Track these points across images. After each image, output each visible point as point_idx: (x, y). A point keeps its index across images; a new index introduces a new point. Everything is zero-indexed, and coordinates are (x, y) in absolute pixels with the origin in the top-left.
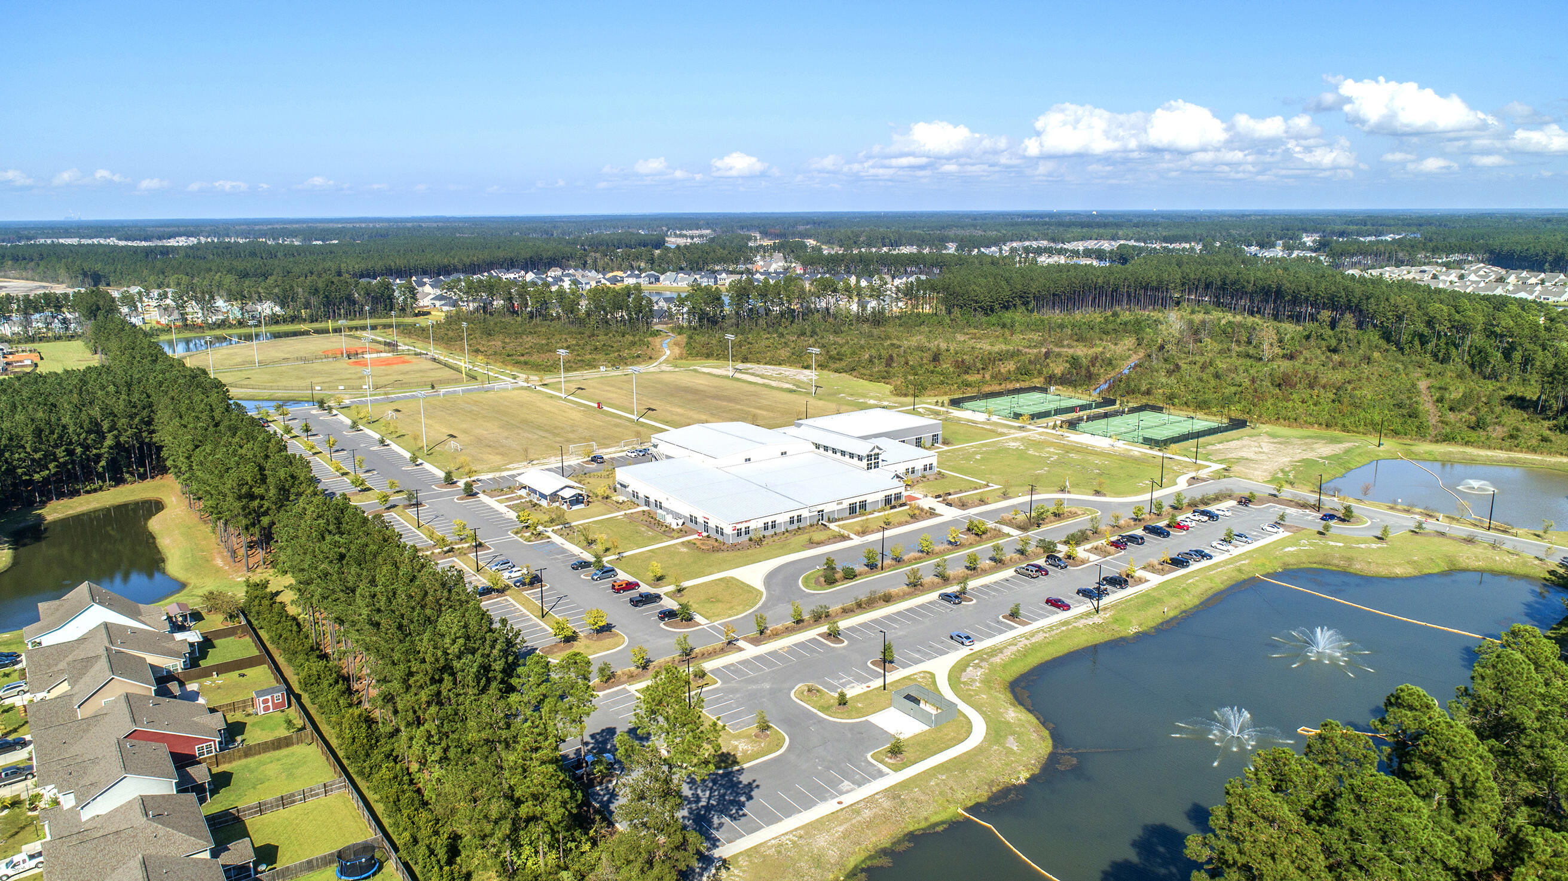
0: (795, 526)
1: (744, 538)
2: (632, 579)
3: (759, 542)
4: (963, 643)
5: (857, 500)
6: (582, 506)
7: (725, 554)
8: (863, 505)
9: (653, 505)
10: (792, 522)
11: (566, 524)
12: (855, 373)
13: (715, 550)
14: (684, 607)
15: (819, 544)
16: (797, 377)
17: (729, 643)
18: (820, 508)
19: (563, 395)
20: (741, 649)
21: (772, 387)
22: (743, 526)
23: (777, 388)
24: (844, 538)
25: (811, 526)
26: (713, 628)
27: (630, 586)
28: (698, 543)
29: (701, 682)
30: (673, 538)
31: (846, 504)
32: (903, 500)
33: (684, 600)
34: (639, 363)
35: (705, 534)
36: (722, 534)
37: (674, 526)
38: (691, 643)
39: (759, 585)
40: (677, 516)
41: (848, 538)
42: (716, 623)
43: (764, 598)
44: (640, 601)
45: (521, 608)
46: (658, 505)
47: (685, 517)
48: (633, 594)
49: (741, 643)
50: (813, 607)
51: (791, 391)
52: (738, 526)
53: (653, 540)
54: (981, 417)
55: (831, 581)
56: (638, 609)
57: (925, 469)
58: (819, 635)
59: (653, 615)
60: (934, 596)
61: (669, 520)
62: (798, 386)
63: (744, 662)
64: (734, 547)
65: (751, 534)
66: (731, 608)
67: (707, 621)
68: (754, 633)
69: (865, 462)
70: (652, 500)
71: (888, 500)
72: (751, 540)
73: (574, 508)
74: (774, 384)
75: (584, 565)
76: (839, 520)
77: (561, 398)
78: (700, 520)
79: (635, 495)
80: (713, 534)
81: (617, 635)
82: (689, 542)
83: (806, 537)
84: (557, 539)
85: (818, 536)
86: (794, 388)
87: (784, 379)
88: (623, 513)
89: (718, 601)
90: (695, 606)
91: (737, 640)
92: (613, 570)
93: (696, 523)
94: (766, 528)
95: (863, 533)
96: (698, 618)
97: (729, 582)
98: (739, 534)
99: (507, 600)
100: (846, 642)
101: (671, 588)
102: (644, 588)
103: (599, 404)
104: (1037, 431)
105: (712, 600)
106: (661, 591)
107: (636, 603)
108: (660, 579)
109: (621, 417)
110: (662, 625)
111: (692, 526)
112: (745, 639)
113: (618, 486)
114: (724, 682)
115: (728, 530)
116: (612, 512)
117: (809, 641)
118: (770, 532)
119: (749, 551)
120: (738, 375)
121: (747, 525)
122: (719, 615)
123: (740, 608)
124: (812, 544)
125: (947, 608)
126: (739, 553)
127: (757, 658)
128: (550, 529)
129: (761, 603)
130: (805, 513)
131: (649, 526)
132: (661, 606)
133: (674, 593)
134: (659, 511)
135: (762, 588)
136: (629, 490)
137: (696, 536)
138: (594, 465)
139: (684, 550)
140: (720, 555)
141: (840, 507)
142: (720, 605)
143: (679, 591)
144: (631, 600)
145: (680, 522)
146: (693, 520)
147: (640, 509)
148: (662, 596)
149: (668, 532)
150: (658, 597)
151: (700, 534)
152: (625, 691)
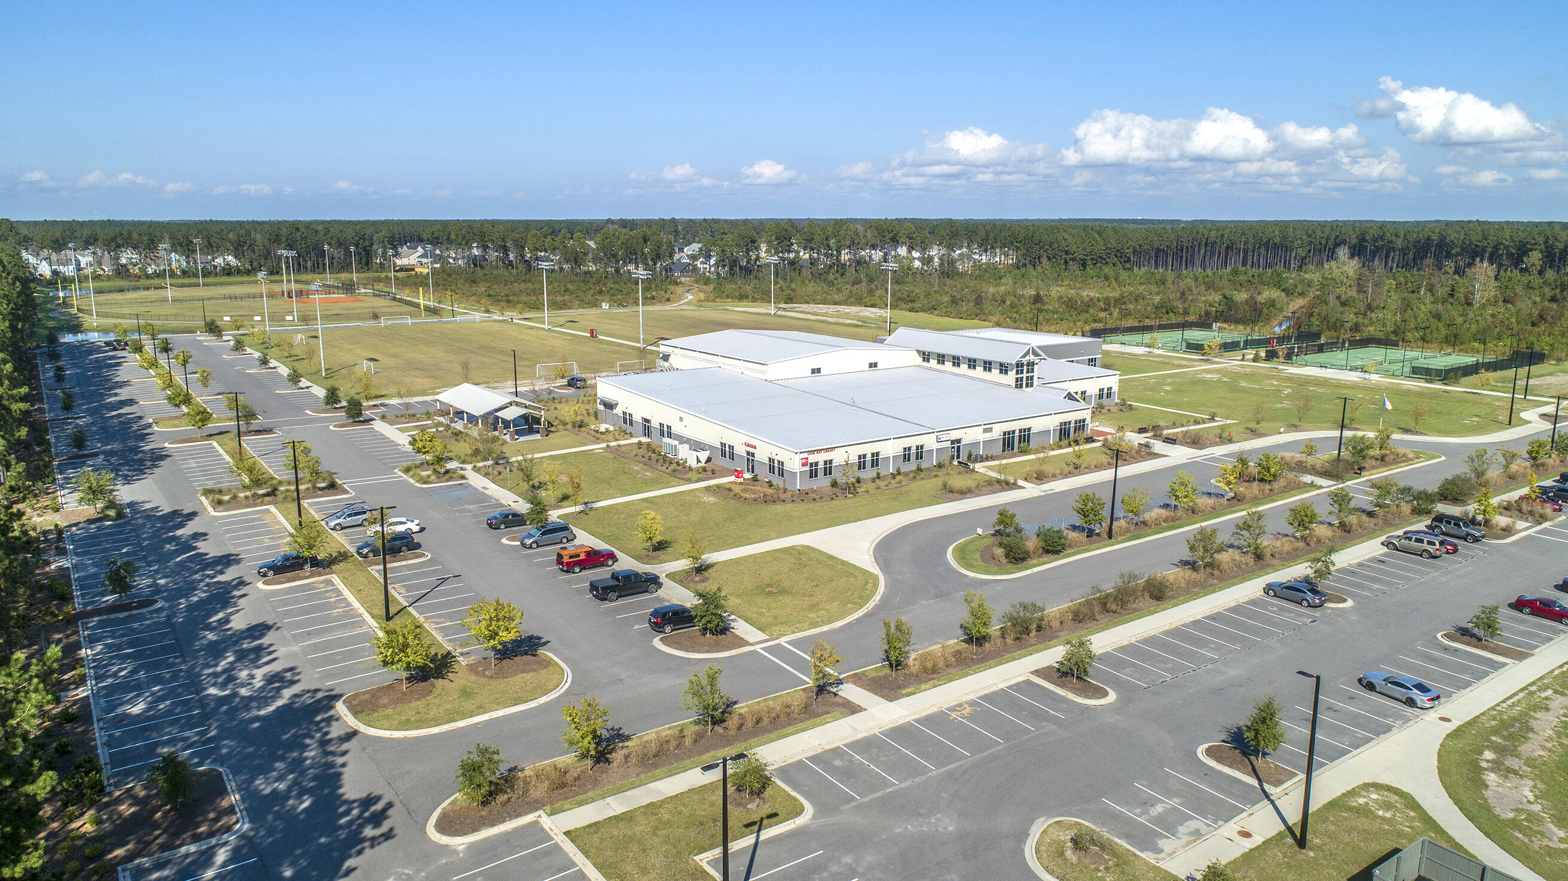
0: (912, 465)
1: (822, 482)
2: (600, 545)
3: (851, 488)
4: (1411, 702)
5: (1016, 426)
6: (538, 436)
7: (789, 507)
8: (1025, 436)
9: (655, 434)
10: (906, 457)
11: (501, 460)
12: (936, 312)
13: (767, 500)
14: (711, 601)
15: (964, 493)
16: (861, 314)
17: (821, 689)
18: (955, 435)
19: (546, 327)
20: (853, 709)
21: (830, 323)
22: (820, 458)
23: (837, 324)
24: (1008, 485)
25: (940, 466)
26: (774, 650)
27: (594, 558)
28: (737, 489)
29: (755, 809)
30: (689, 481)
31: (997, 431)
32: (1088, 432)
33: (710, 587)
34: (654, 304)
35: (748, 476)
36: (781, 473)
37: (692, 463)
38: (726, 688)
39: (866, 561)
40: (697, 446)
41: (1014, 486)
42: (783, 641)
43: (882, 588)
44: (612, 589)
45: (351, 599)
46: (666, 431)
47: (711, 448)
48: (601, 574)
49: (850, 692)
50: (1008, 609)
51: (857, 326)
52: (812, 459)
53: (655, 484)
54: (1141, 350)
55: (1017, 557)
56: (607, 605)
57: (1101, 396)
58: (1037, 673)
59: (638, 619)
60: (1251, 589)
61: (684, 453)
62: (863, 322)
63: (865, 745)
64: (804, 496)
65: (835, 474)
66: (813, 607)
67: (763, 636)
68: (875, 667)
69: (1012, 375)
70: (655, 423)
71: (1064, 432)
72: (834, 484)
73: (522, 439)
74: (830, 319)
75: (511, 520)
76: (987, 459)
77: (544, 329)
78: (740, 450)
79: (627, 419)
80: (764, 475)
81: (549, 663)
82: (718, 486)
83: (938, 482)
84: (477, 481)
85: (958, 481)
86: (860, 323)
87: (847, 316)
88: (604, 445)
89: (783, 592)
90: (732, 602)
91: (839, 682)
92: (565, 528)
93: (732, 456)
94: (862, 465)
95: (1040, 477)
96: (741, 628)
97: (803, 556)
98: (813, 474)
99: (330, 582)
100: (1112, 697)
101: (682, 564)
102: (625, 563)
103: (592, 331)
104: (1233, 362)
105: (770, 590)
106: (663, 569)
107: (602, 592)
108: (661, 547)
109: (621, 345)
110: (657, 642)
111: (725, 462)
112: (858, 680)
113: (601, 407)
114: (822, 809)
115: (794, 464)
116: (585, 444)
117: (1018, 687)
118: (868, 473)
119: (834, 503)
120: (780, 313)
121: (827, 456)
122: (788, 623)
123: (834, 607)
124: (951, 493)
125: (1300, 615)
126: (815, 506)
127: (901, 733)
128: (469, 467)
129: (877, 597)
130: (930, 442)
131: (647, 463)
132: (659, 599)
133: (688, 573)
134: (666, 440)
135: (875, 569)
136: (618, 411)
137: (732, 478)
138: (572, 390)
139: (711, 499)
140: (779, 508)
141: (988, 436)
142: (787, 600)
143: (701, 569)
144: (593, 587)
145: (704, 456)
146: (726, 451)
147: (635, 440)
148: (663, 579)
149: (680, 471)
150: (653, 581)
151: (738, 474)
152: (536, 832)
